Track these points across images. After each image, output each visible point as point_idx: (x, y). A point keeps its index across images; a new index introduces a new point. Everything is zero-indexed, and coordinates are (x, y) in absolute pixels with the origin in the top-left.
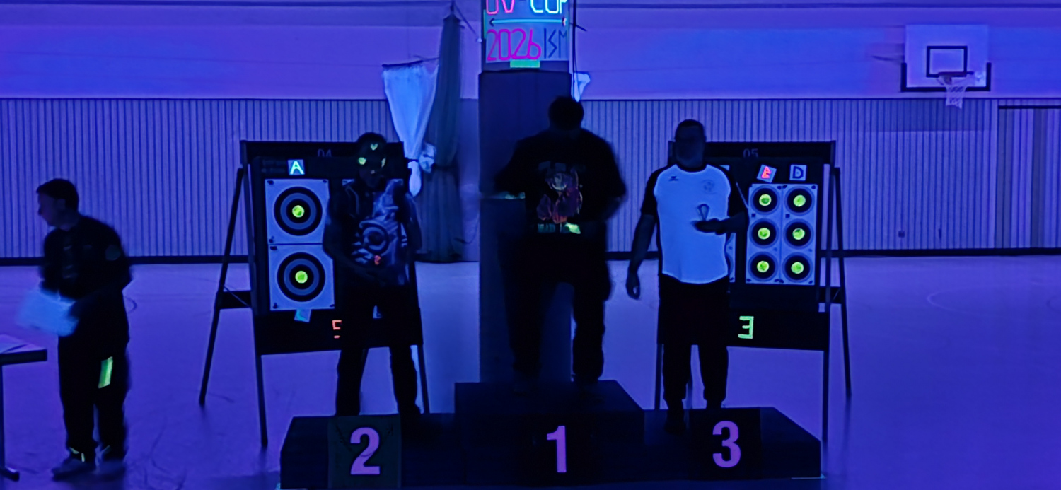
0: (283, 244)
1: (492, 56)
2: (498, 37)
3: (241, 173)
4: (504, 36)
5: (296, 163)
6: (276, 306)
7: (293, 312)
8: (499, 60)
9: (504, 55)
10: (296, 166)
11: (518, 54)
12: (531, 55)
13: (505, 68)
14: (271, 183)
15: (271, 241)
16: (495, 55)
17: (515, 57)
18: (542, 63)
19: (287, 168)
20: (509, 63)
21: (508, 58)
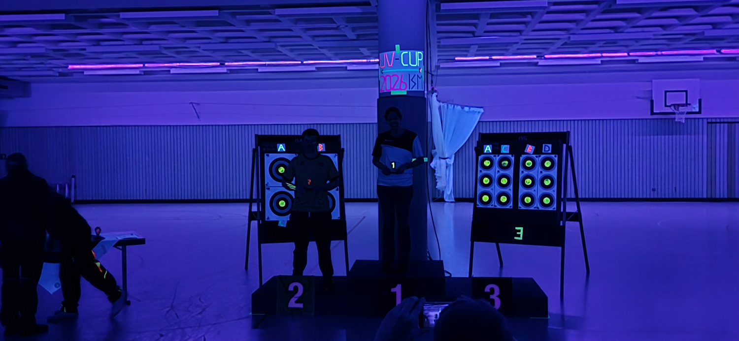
0: (273, 187)
1: (383, 89)
2: (385, 79)
3: (254, 151)
4: (388, 78)
5: (281, 145)
6: (268, 218)
7: (277, 222)
8: (385, 91)
9: (388, 88)
10: (281, 147)
11: (395, 88)
12: (402, 88)
13: (389, 95)
14: (268, 155)
15: (267, 185)
16: (384, 89)
17: (393, 89)
18: (407, 92)
19: (277, 149)
20: (390, 92)
21: (390, 90)
